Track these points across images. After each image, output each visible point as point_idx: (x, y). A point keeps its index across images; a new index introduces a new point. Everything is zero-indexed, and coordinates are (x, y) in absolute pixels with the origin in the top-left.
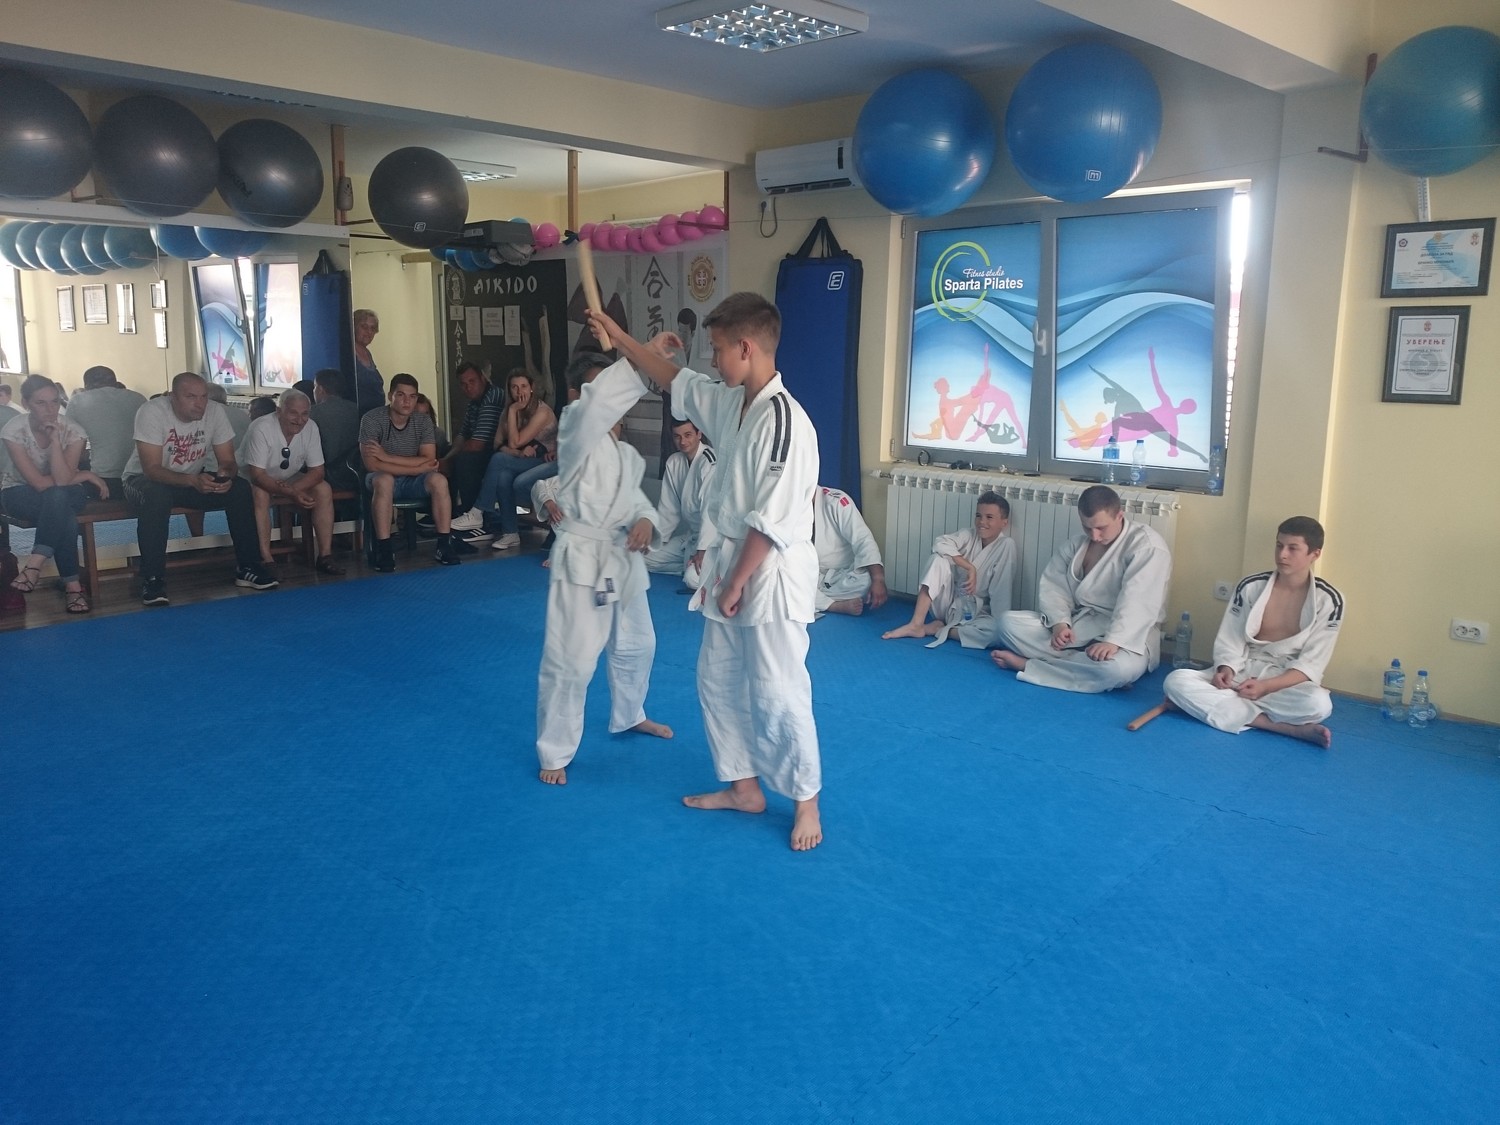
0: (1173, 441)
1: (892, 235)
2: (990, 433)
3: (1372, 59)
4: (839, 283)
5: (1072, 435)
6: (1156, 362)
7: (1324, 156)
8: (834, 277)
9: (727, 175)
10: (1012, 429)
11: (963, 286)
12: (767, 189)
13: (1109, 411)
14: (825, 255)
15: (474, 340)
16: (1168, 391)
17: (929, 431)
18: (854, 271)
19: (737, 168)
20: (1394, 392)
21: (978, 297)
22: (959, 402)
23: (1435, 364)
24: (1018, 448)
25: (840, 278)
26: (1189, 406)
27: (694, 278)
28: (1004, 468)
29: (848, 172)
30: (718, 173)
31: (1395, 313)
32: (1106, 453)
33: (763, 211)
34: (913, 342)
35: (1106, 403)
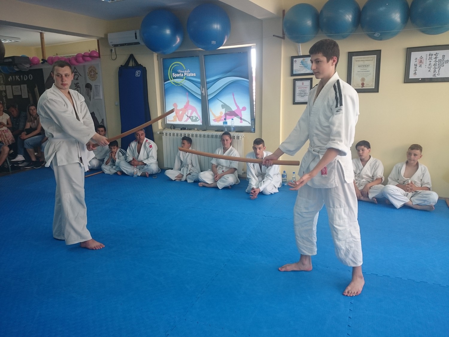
0: (241, 119)
1: (154, 60)
2: (191, 119)
3: (284, 11)
4: (139, 74)
5: (214, 118)
6: (235, 96)
7: (274, 37)
8: (137, 72)
9: (98, 41)
10: (197, 117)
11: (178, 75)
12: (112, 45)
13: (223, 111)
14: (134, 65)
15: (10, 96)
16: (238, 105)
17: (173, 119)
18: (144, 71)
19: (102, 38)
20: (296, 102)
21: (183, 79)
22: (181, 110)
23: (305, 93)
24: (199, 123)
25: (139, 73)
26: (244, 109)
27: (90, 74)
28: (196, 129)
29: (139, 40)
30: (95, 40)
31: (295, 80)
32: (224, 123)
33: (111, 52)
34: (165, 92)
35: (222, 109)
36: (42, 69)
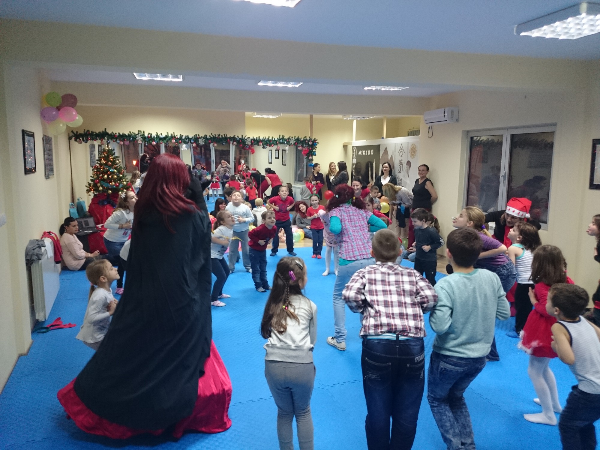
12: (427, 123)
27: (411, 152)
29: (446, 118)
33: (429, 130)
36: (379, 145)
